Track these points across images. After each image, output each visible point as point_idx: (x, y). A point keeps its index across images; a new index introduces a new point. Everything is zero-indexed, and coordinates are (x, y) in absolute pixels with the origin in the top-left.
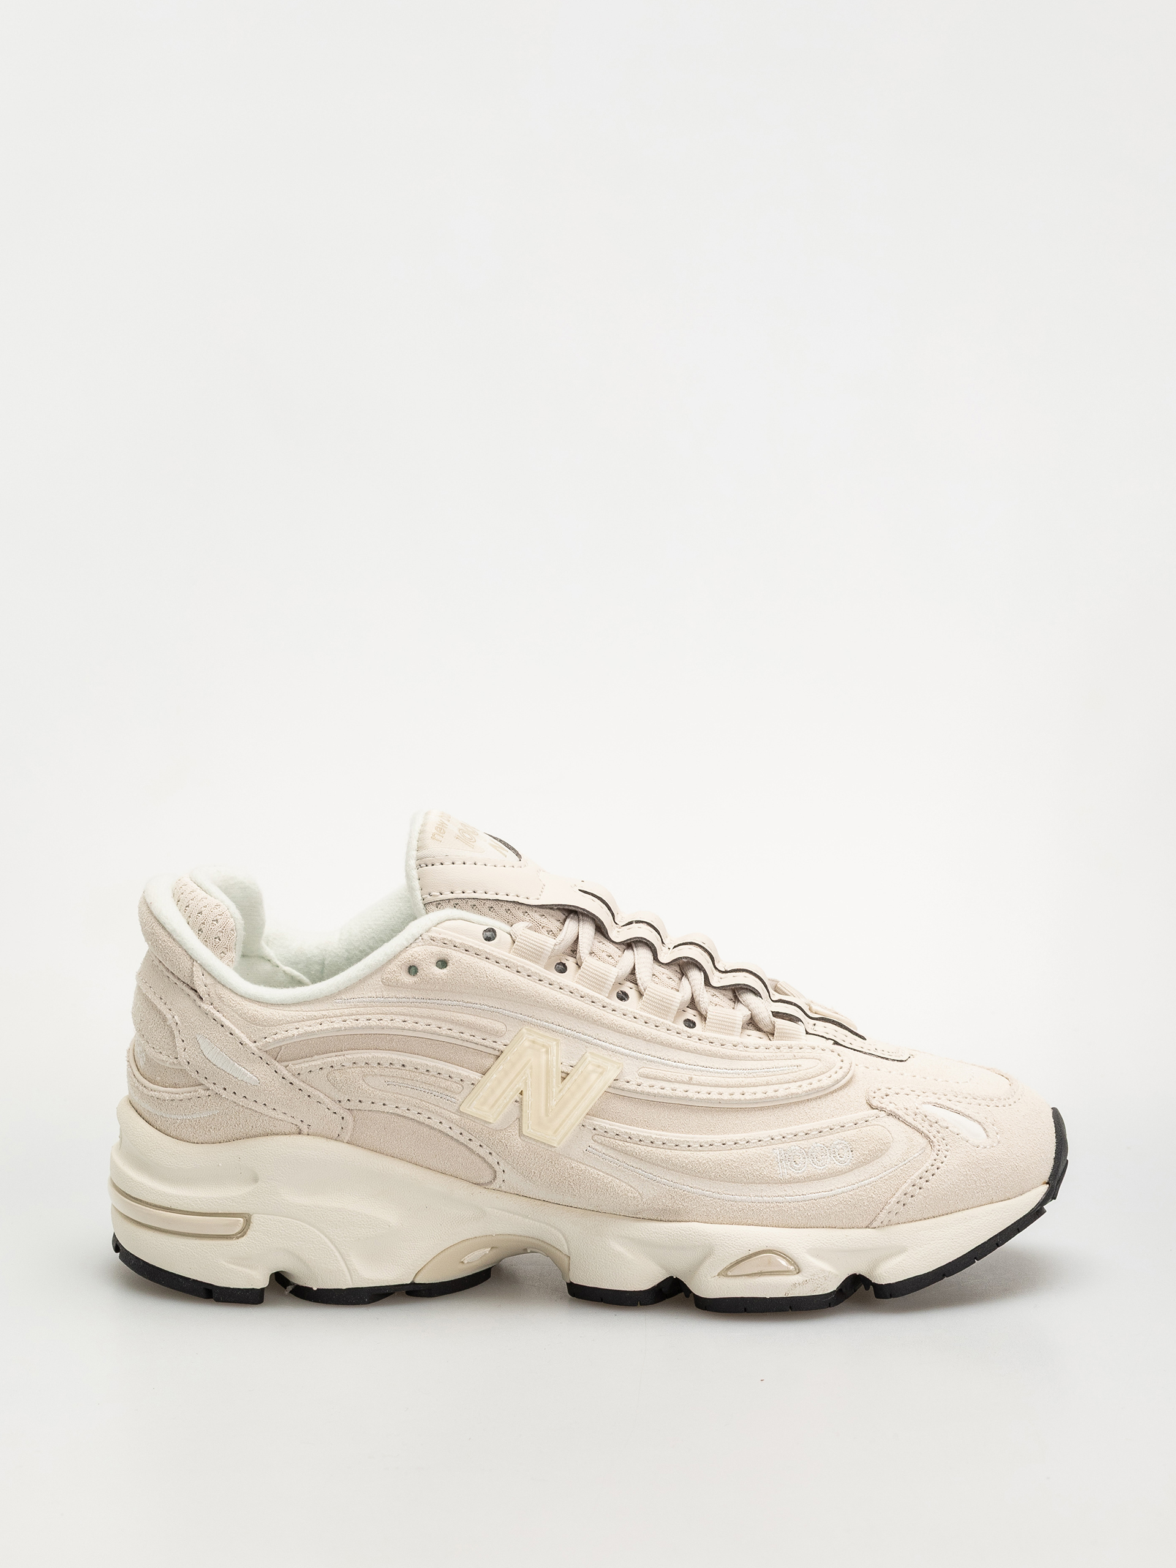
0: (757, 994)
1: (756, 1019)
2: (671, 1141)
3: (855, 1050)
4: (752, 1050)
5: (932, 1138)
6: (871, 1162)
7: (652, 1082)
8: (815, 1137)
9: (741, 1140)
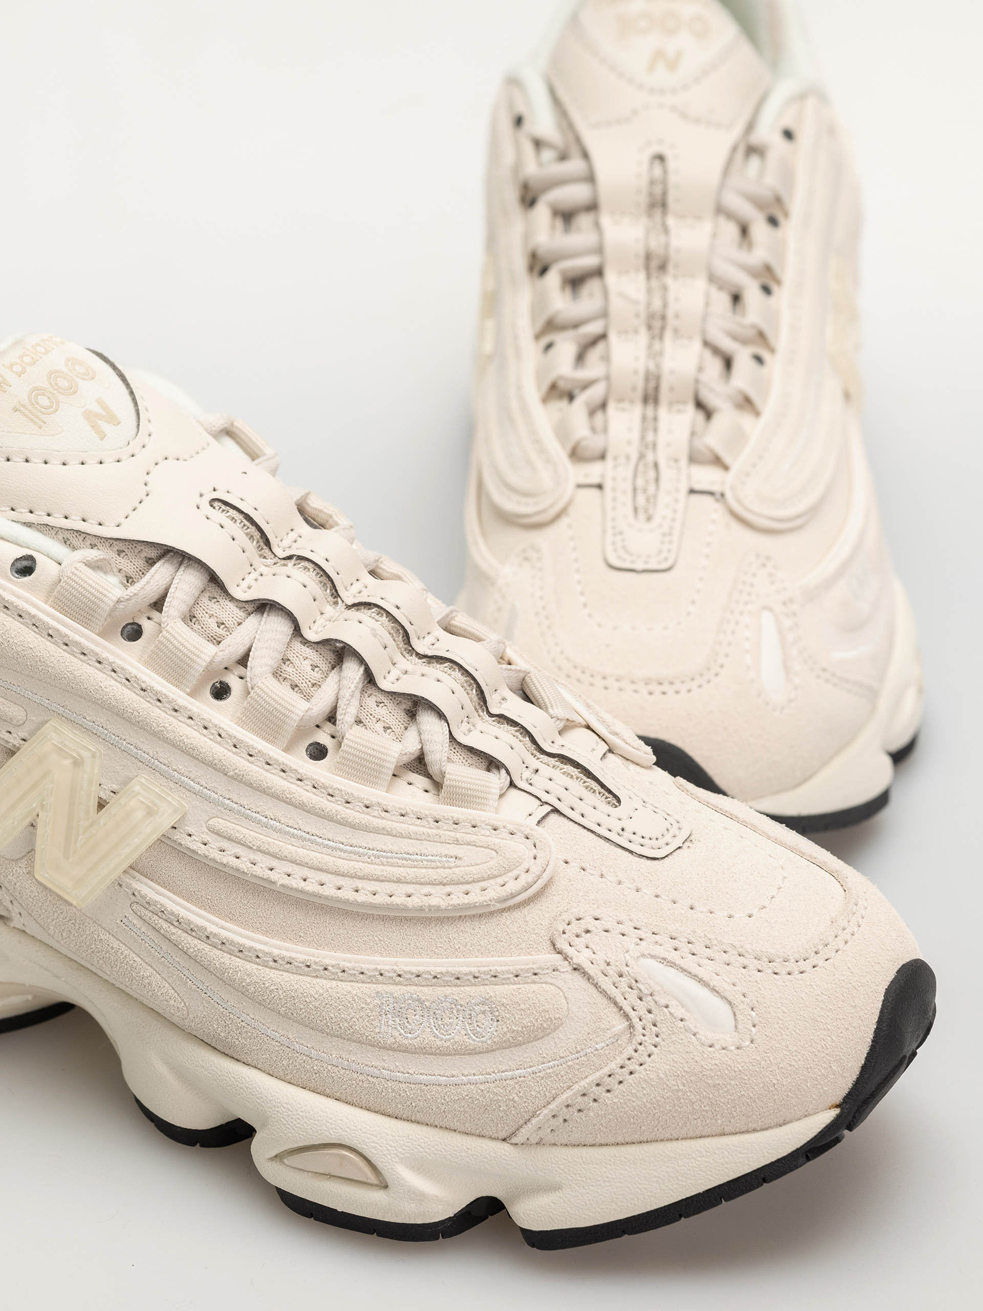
0: (441, 715)
1: (429, 759)
2: (232, 943)
3: (584, 827)
4: (393, 818)
5: (635, 1020)
6: (524, 1043)
7: (225, 844)
8: (447, 984)
9: (333, 966)
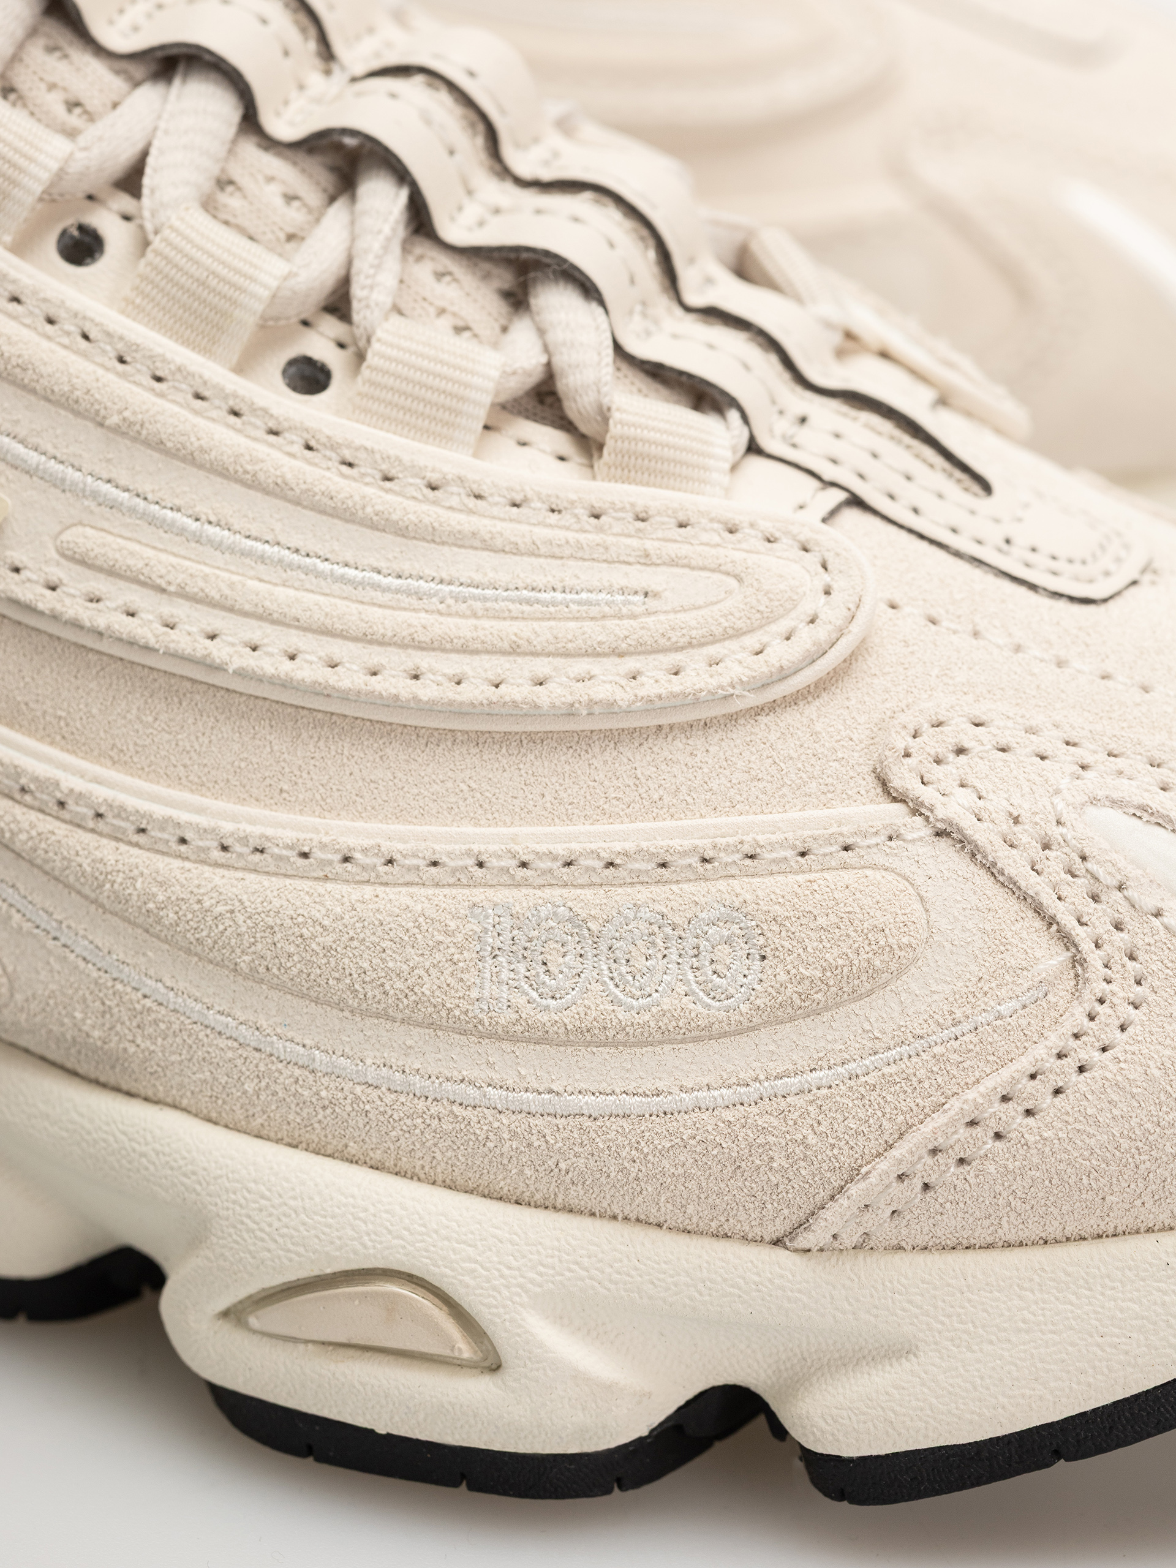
0: (588, 290)
1: (569, 383)
2: (121, 812)
3: (922, 537)
4: (495, 511)
5: (1087, 946)
6: (826, 1008)
7: (100, 585)
8: (638, 880)
9: (365, 851)
